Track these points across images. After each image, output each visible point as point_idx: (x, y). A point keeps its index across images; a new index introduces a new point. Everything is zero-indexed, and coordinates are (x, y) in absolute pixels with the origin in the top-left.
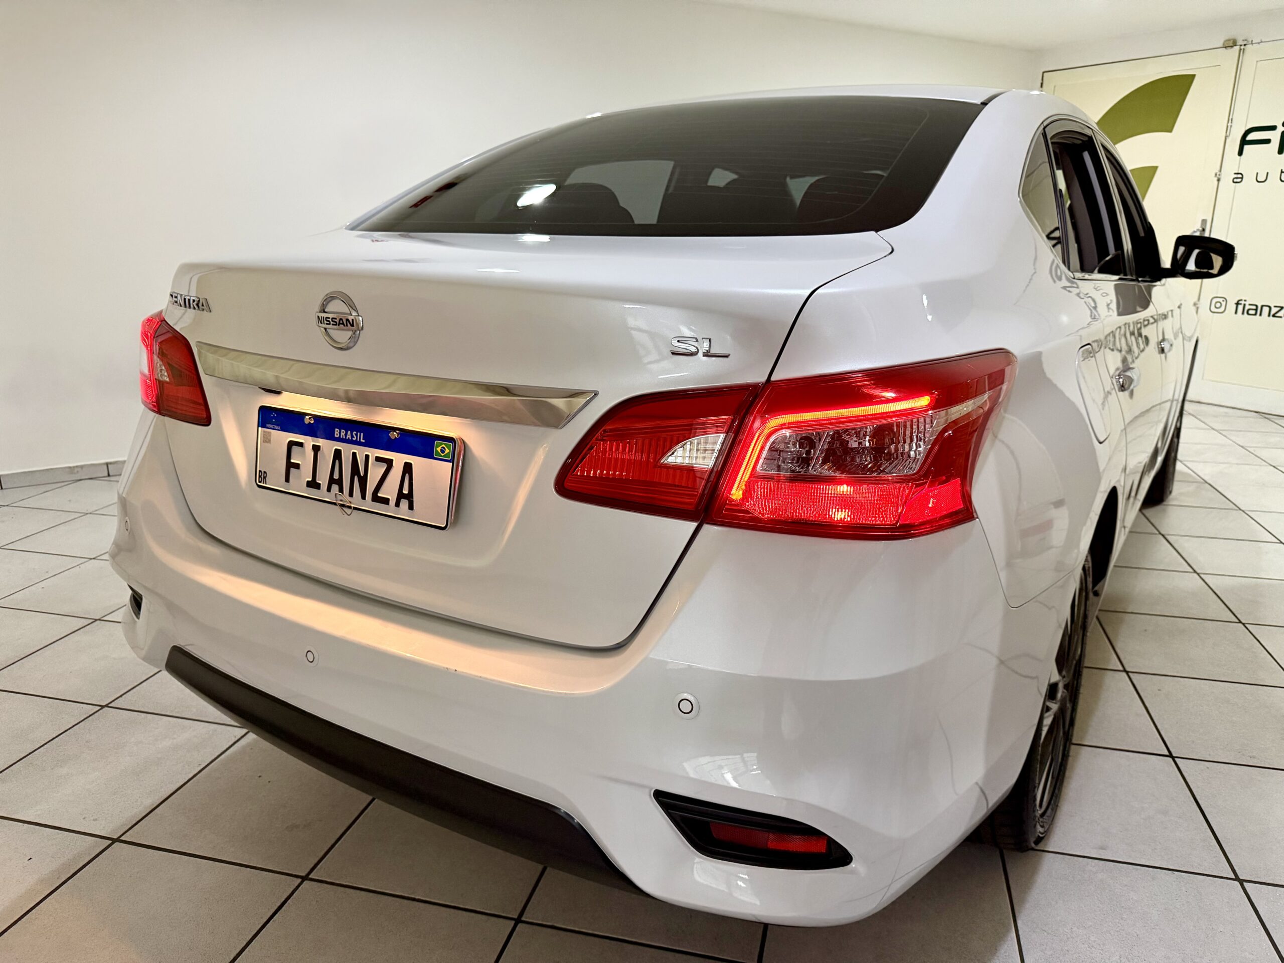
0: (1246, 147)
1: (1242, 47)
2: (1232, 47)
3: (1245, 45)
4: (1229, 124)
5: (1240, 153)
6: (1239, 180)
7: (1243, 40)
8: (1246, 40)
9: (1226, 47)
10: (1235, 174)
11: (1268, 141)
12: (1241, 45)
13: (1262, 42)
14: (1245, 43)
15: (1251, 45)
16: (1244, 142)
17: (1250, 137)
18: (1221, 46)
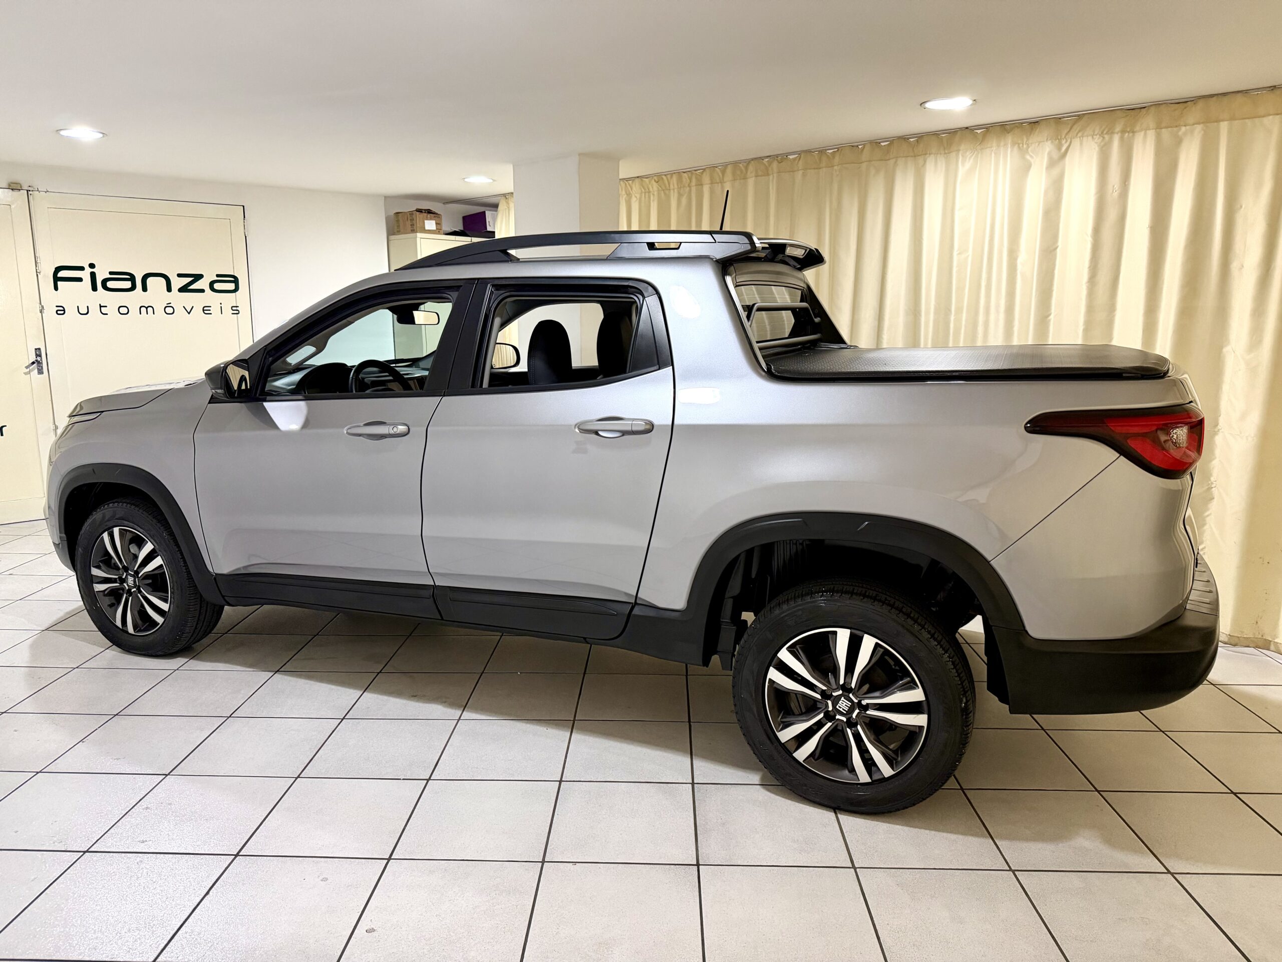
0: (59, 283)
1: (30, 193)
2: (19, 190)
3: (32, 191)
4: (38, 261)
5: (56, 288)
6: (62, 312)
7: (28, 186)
9: (13, 189)
10: (57, 306)
11: (79, 280)
12: (27, 190)
13: (48, 191)
14: (30, 188)
15: (37, 192)
16: (56, 279)
18: (7, 187)
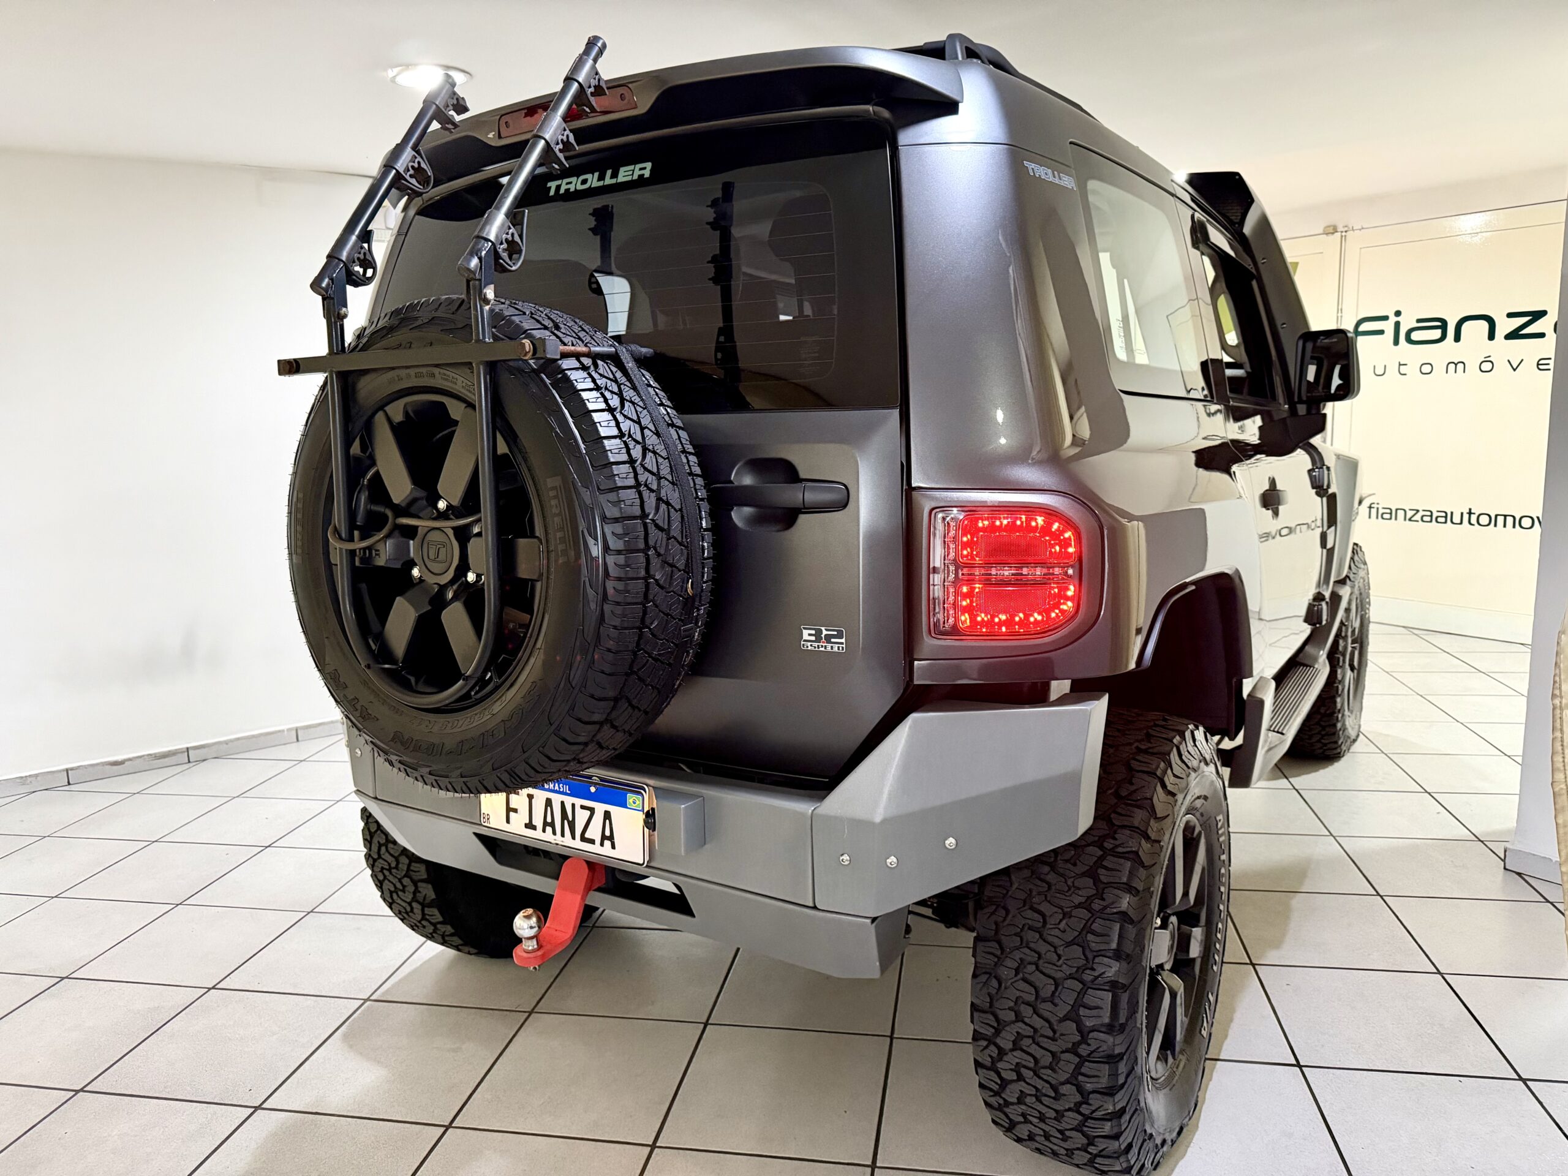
0: (1359, 338)
1: (1344, 234)
2: (1333, 233)
3: (1346, 232)
4: (1340, 315)
7: (1344, 227)
8: (1346, 226)
9: (1327, 234)
11: (1381, 332)
12: (1342, 232)
13: (1363, 228)
14: (1346, 229)
15: (1352, 232)
16: (1356, 333)
17: (1362, 328)
18: (1321, 231)
